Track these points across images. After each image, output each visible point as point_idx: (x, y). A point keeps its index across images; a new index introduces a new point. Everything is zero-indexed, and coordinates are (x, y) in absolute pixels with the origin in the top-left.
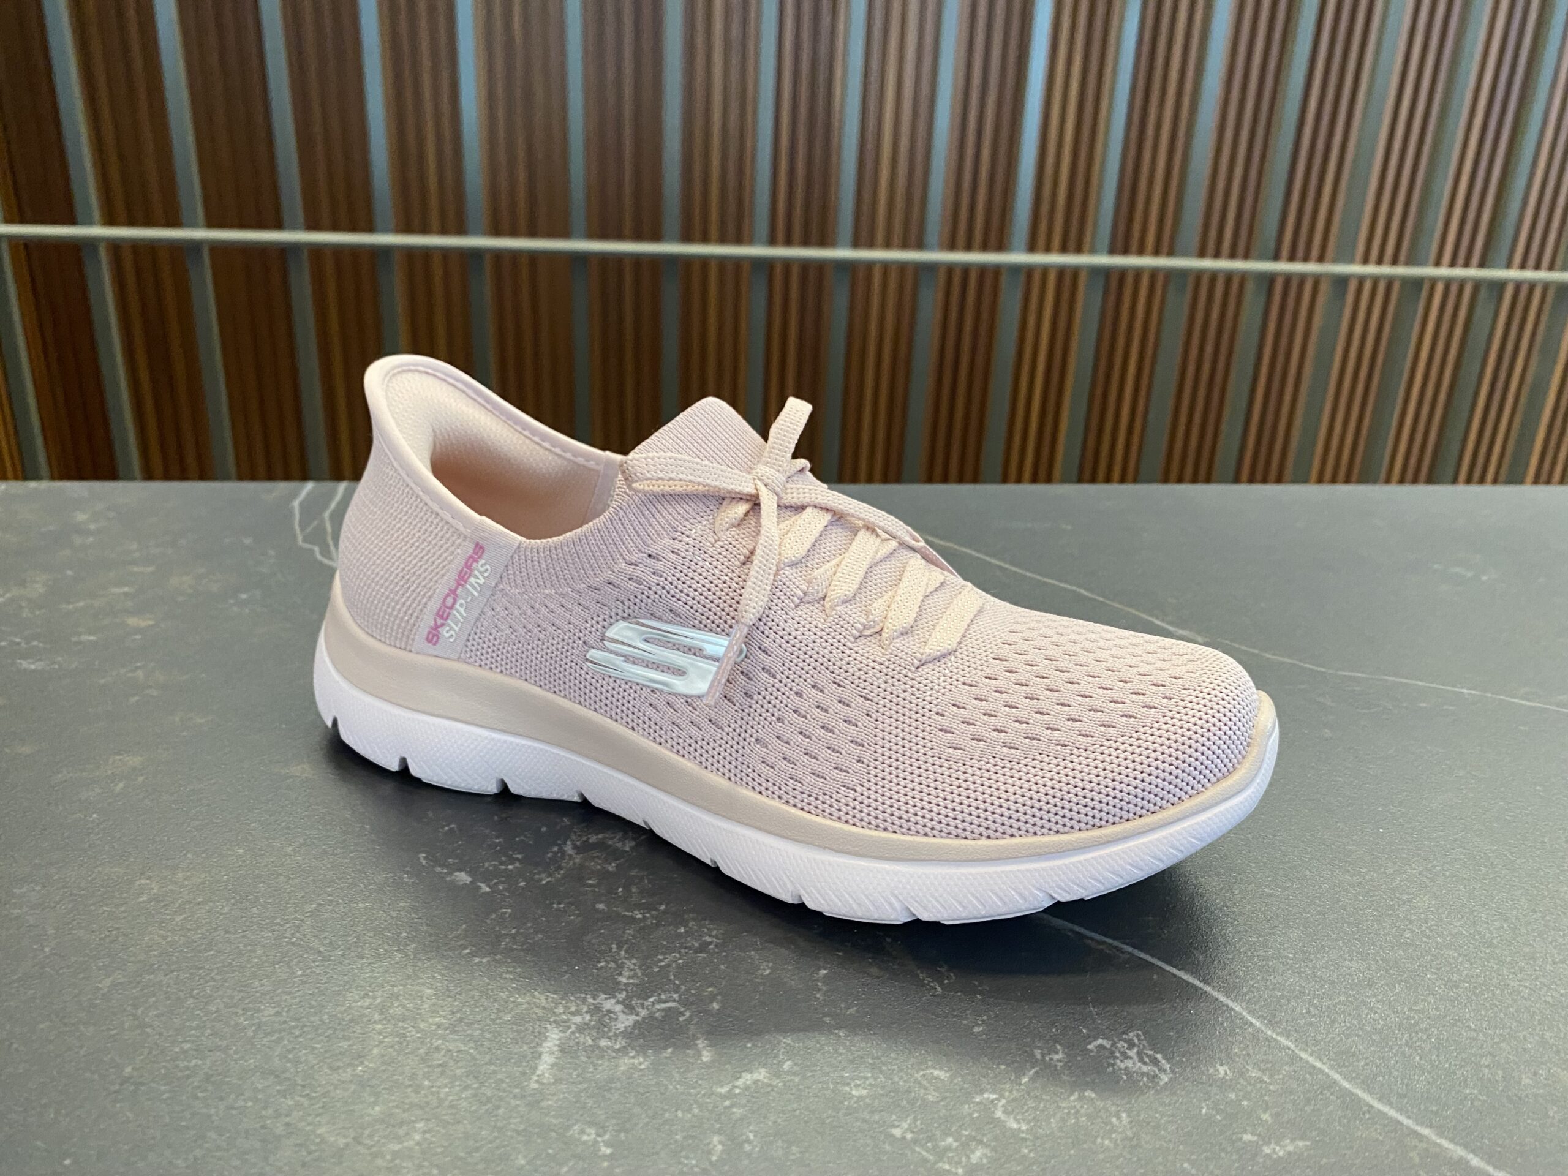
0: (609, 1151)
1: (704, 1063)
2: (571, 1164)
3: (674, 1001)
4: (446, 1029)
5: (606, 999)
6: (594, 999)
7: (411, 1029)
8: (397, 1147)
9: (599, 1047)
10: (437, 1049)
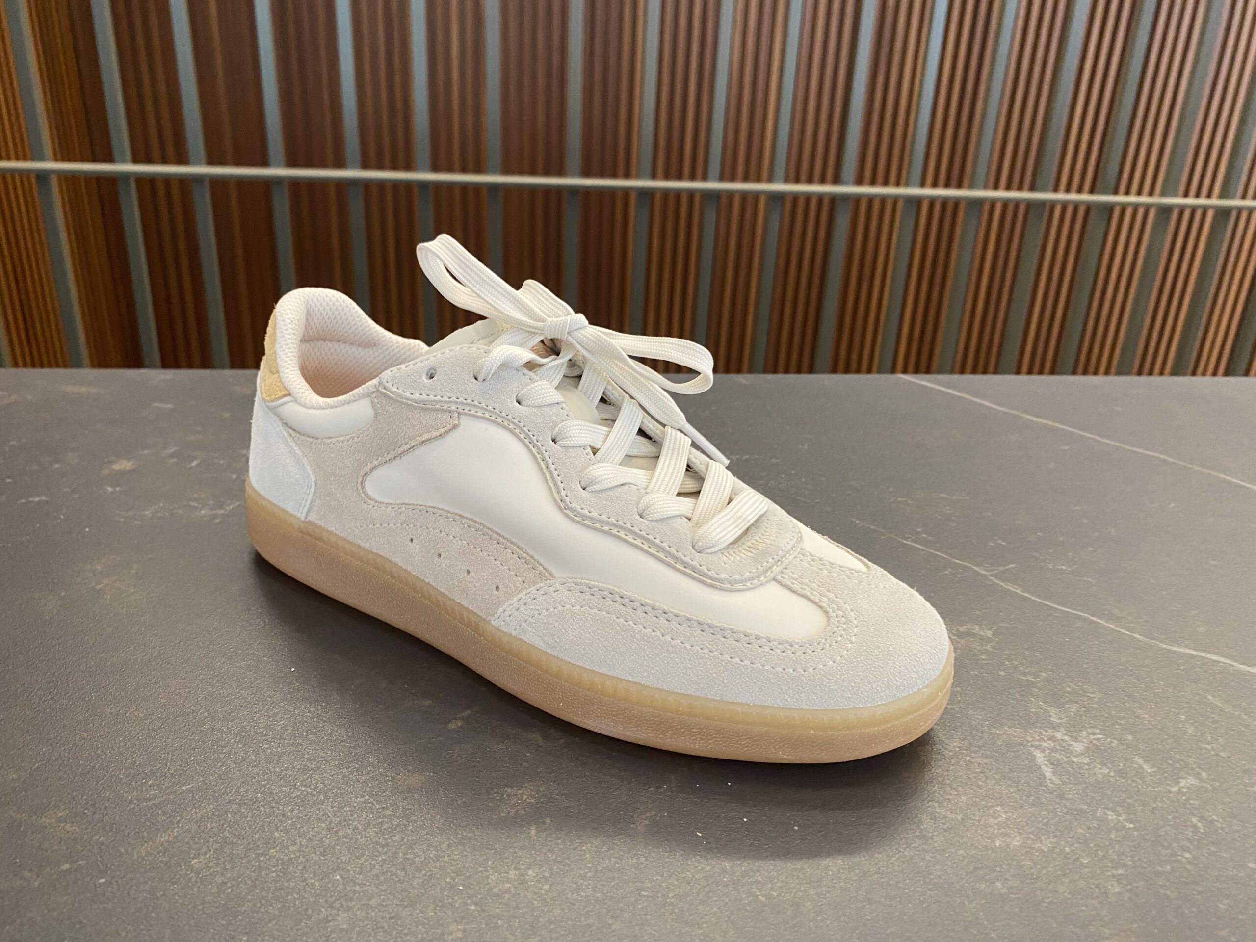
0: (1132, 826)
1: (1148, 772)
2: (1113, 832)
3: (1099, 734)
4: (966, 750)
5: (1053, 732)
6: (1046, 731)
7: (943, 749)
8: (996, 822)
9: (1073, 762)
10: (969, 761)
